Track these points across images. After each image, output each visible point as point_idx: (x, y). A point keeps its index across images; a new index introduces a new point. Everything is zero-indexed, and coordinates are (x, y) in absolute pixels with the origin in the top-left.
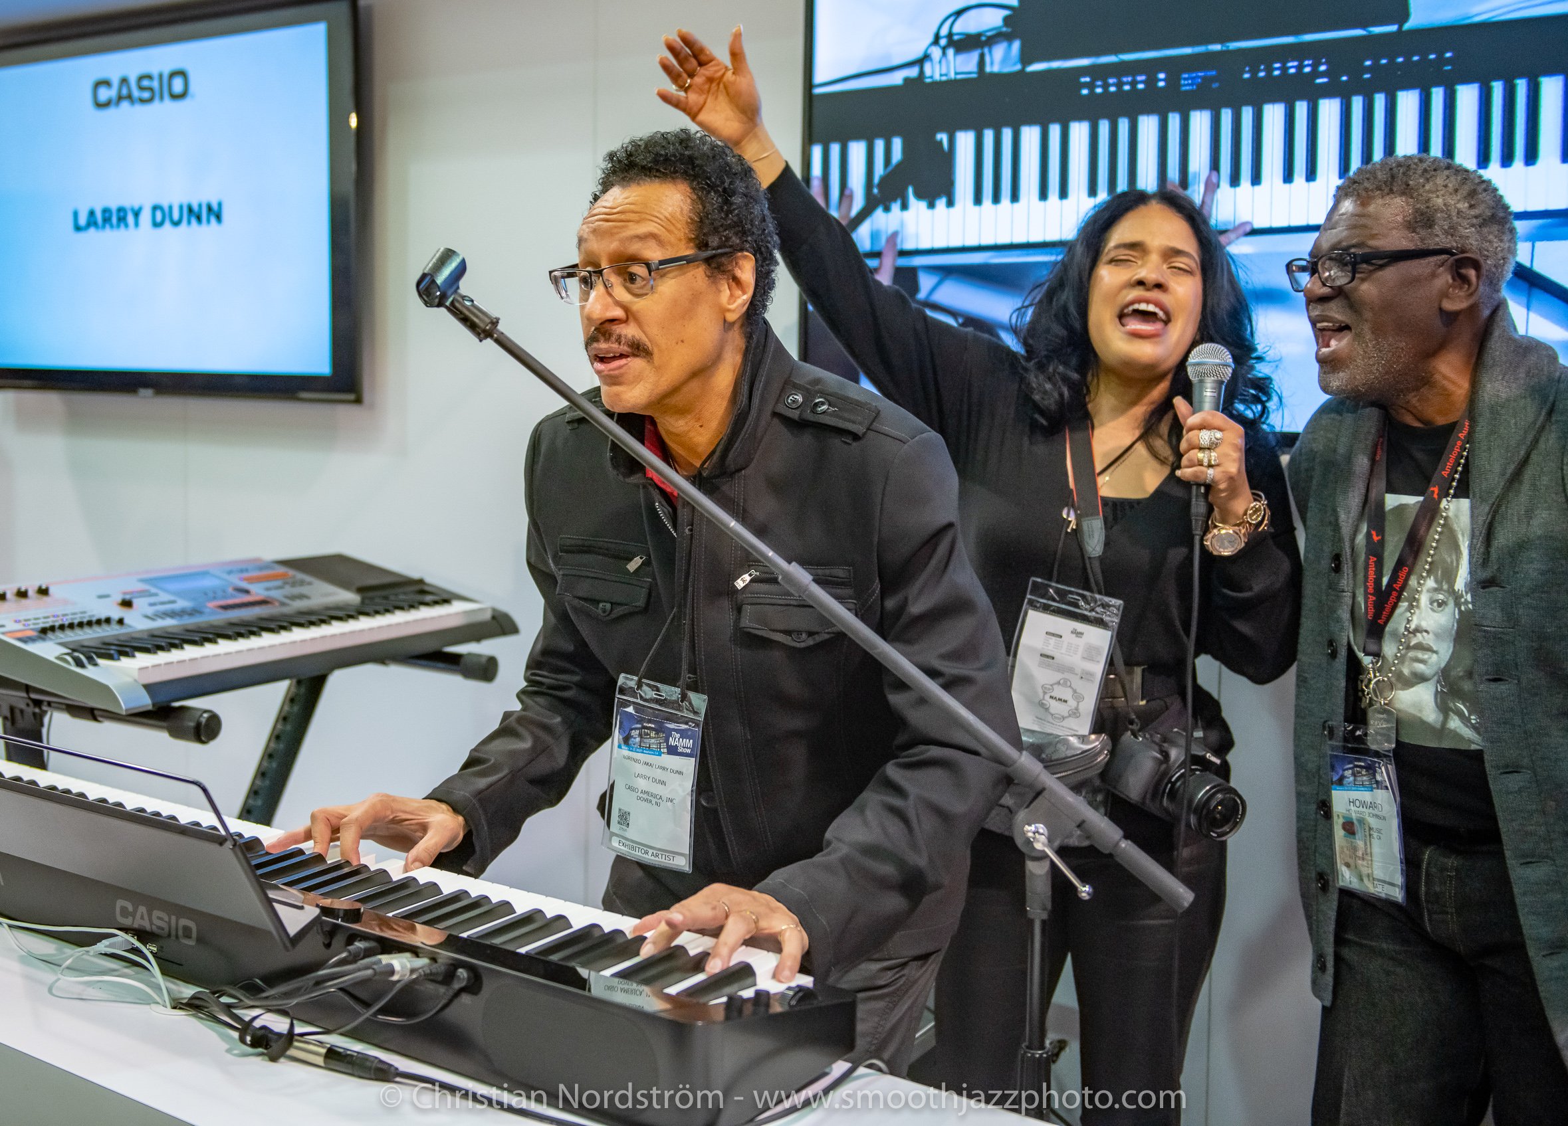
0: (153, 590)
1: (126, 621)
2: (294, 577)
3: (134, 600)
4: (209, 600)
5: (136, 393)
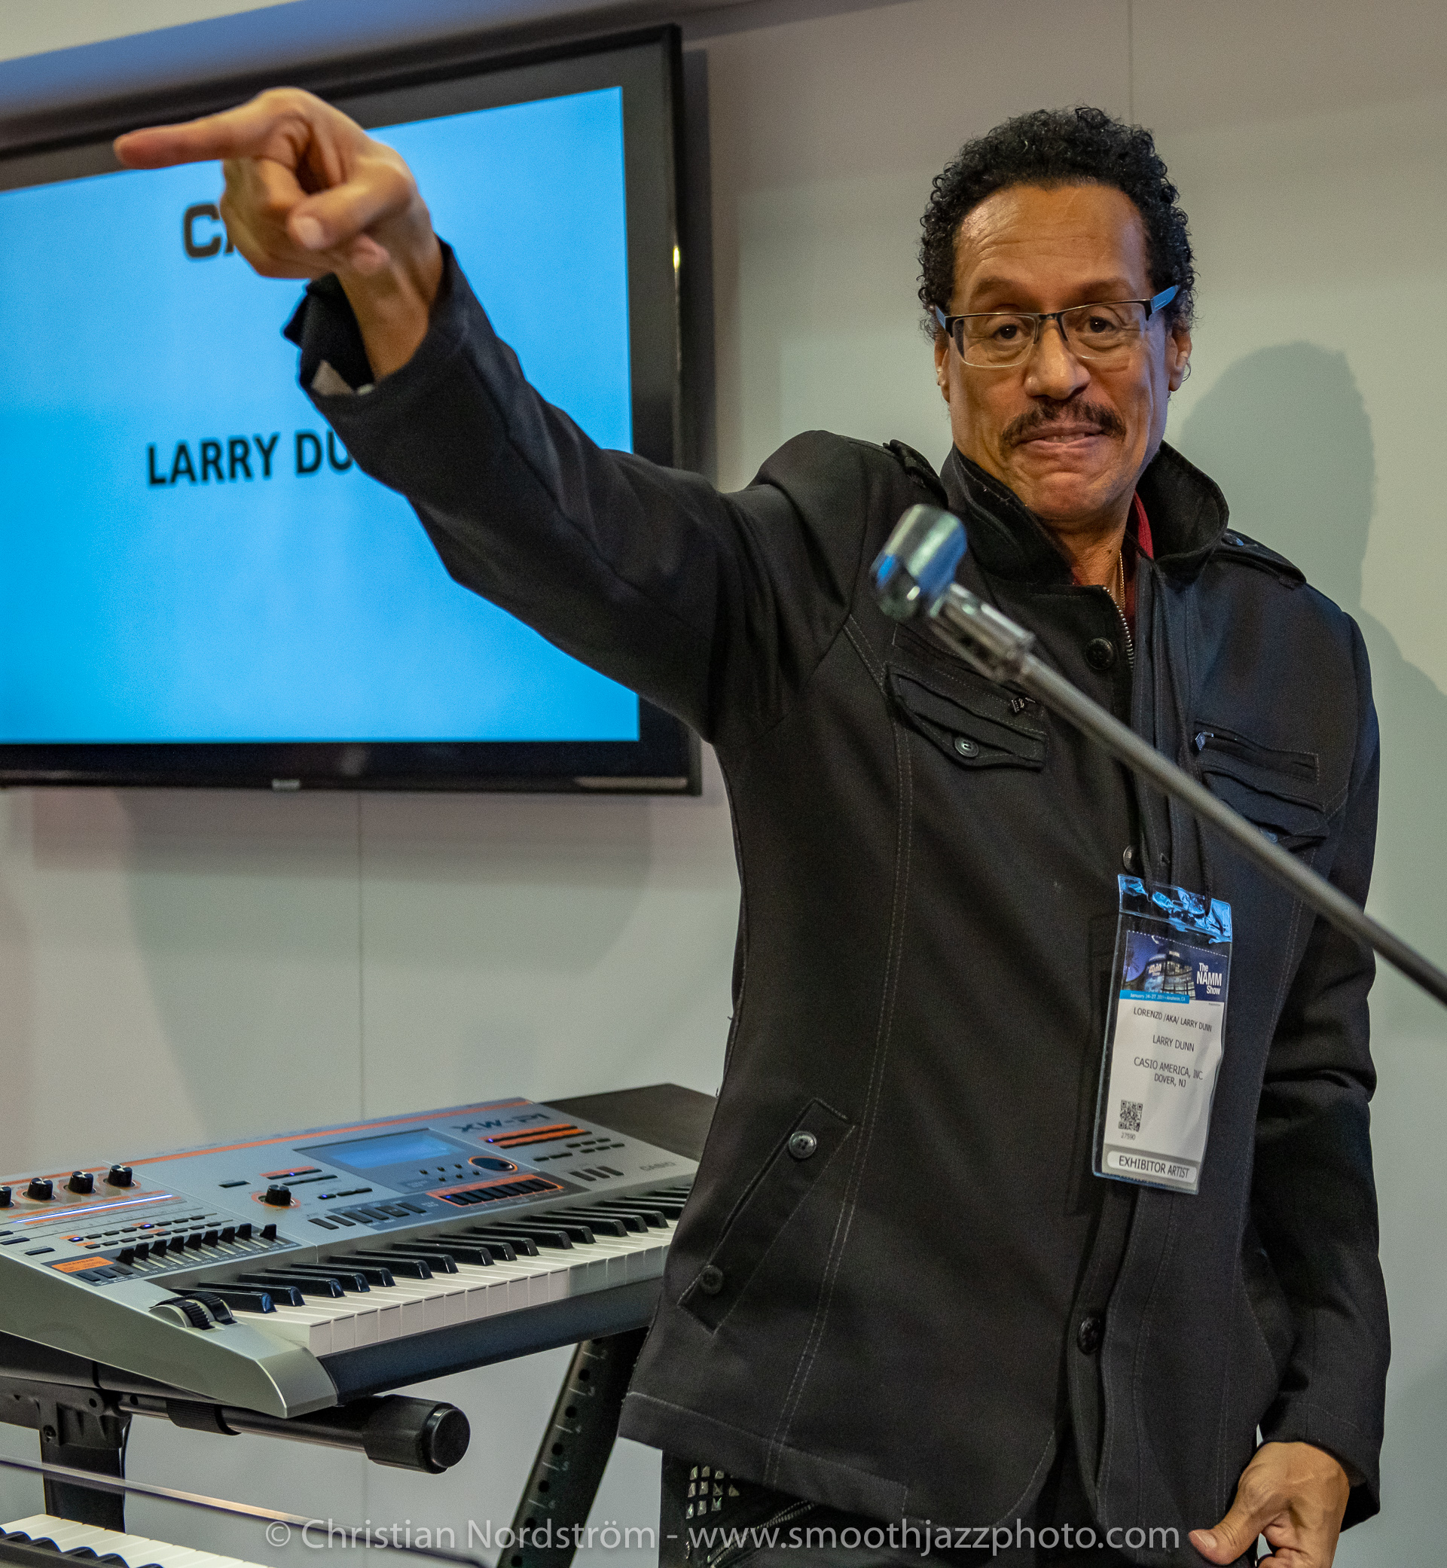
0: (327, 1169)
2: (587, 1132)
3: (291, 1189)
4: (431, 1185)
5: (268, 787)
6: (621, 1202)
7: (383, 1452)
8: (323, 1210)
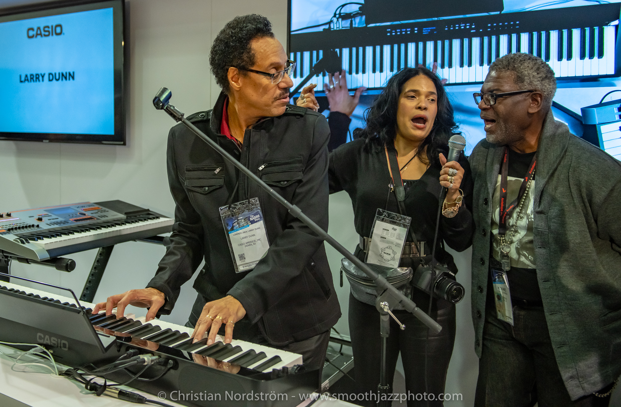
0: (50, 214)
1: (40, 226)
2: (102, 209)
3: (43, 218)
4: (71, 218)
5: (42, 141)
6: (108, 222)
7: (59, 268)
8: (49, 222)
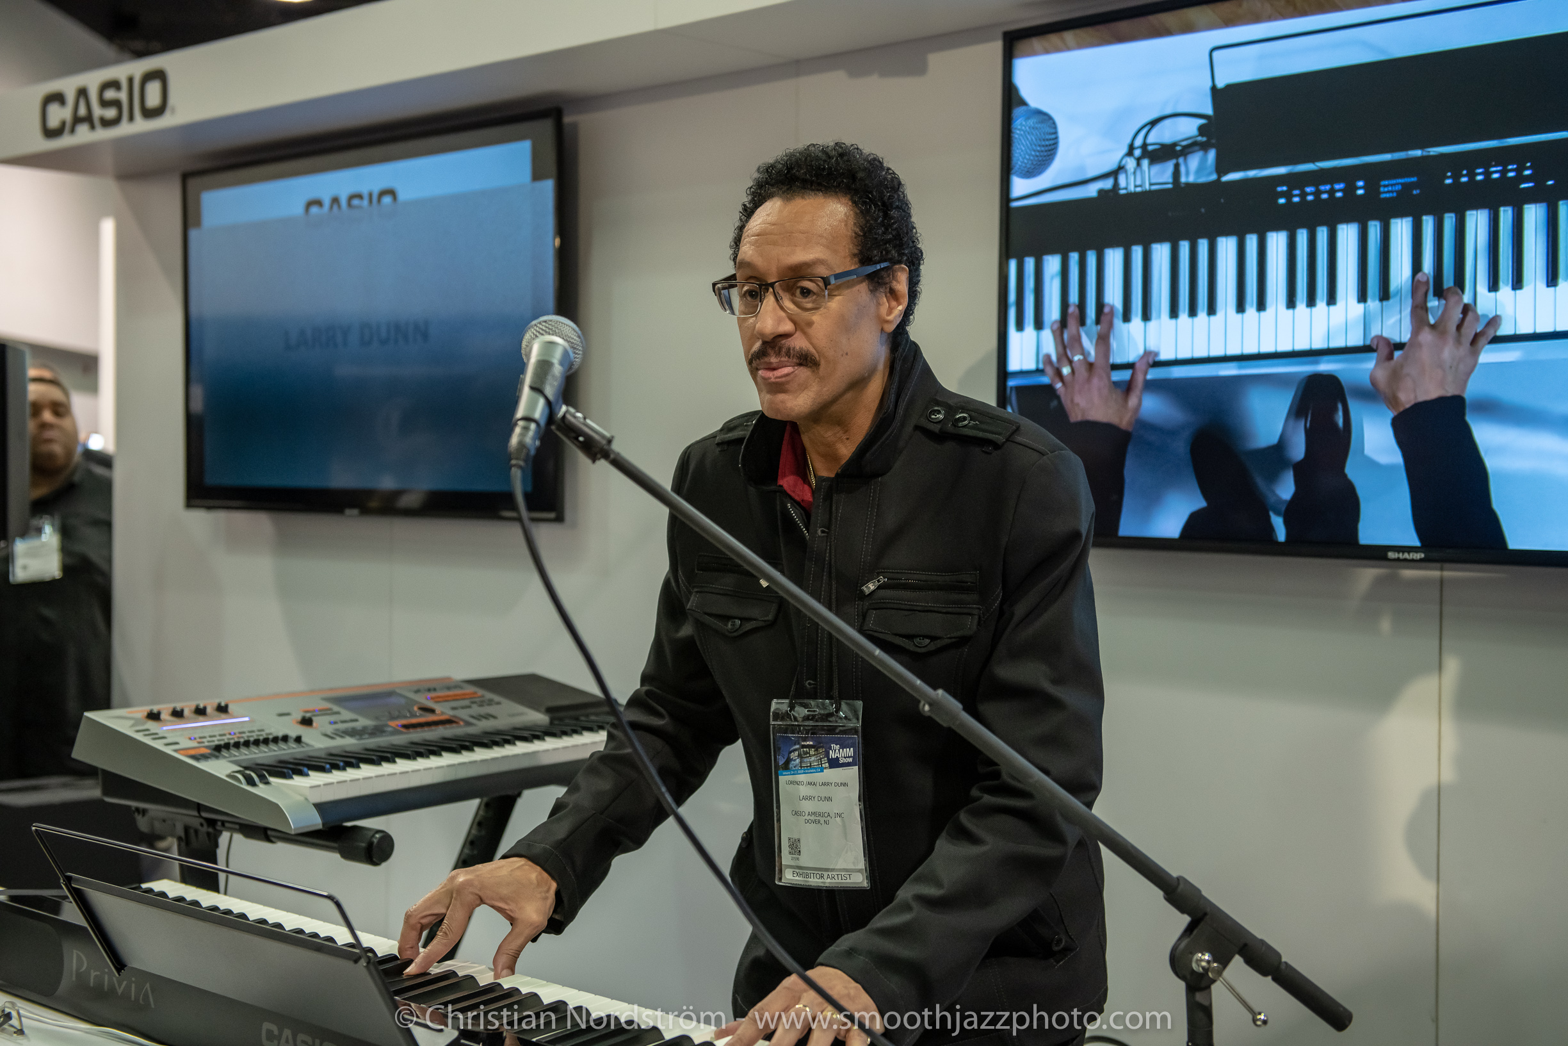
0: (336, 709)
1: (303, 739)
2: (483, 696)
3: (314, 718)
4: (394, 719)
5: (344, 513)
6: (498, 733)
